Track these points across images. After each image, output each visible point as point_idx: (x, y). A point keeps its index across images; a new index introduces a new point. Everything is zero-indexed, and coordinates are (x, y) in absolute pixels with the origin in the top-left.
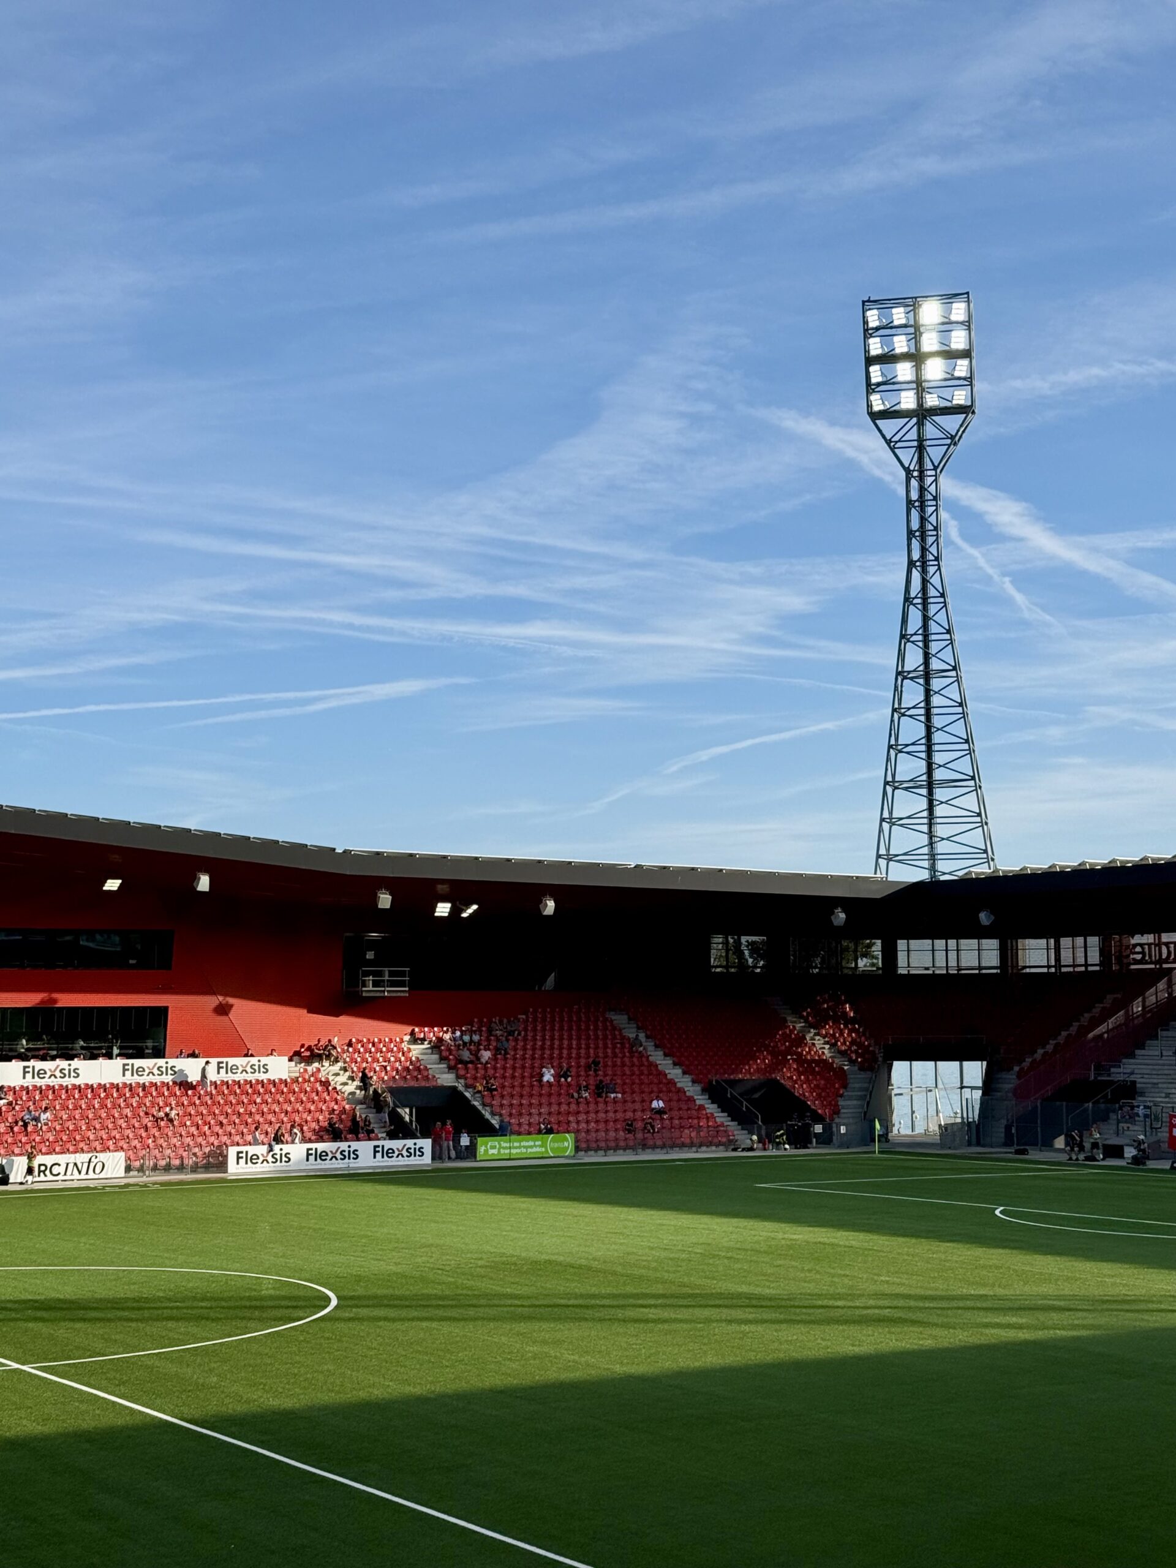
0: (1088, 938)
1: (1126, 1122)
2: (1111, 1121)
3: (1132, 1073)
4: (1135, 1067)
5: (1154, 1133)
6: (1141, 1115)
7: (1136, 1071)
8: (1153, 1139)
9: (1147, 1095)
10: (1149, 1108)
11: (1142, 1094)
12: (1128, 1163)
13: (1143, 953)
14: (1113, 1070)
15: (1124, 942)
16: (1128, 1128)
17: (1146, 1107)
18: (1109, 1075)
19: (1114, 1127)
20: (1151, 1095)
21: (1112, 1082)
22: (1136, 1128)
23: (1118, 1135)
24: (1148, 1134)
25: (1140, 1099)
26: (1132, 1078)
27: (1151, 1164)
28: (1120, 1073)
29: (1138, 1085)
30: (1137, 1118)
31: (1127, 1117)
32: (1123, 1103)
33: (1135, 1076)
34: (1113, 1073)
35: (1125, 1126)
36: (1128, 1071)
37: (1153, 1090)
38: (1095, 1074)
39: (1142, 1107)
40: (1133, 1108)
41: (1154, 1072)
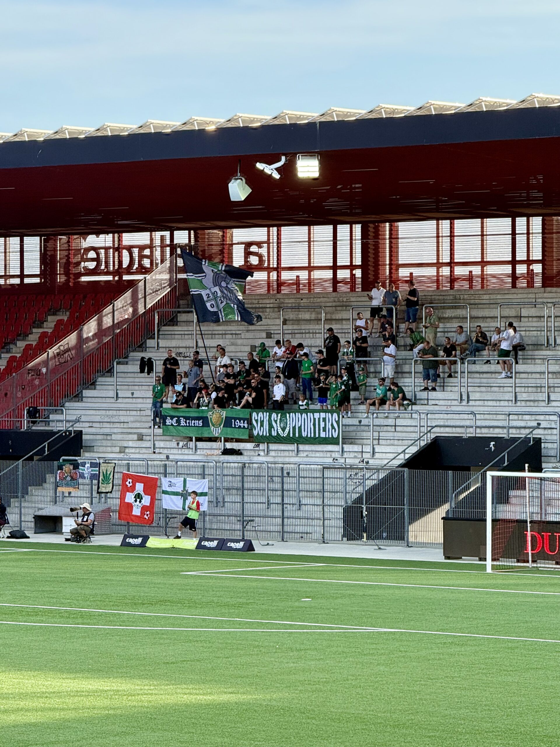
0: (25, 238)
1: (67, 485)
2: (45, 485)
3: (78, 421)
4: (83, 412)
5: (103, 500)
6: (86, 476)
7: (83, 419)
8: (102, 507)
9: (95, 449)
10: (98, 465)
11: (90, 448)
12: (67, 540)
13: (97, 260)
14: (52, 417)
15: (74, 245)
16: (70, 493)
17: (93, 465)
18: (47, 423)
19: (51, 493)
20: (101, 449)
21: (52, 433)
22: (79, 493)
23: (56, 503)
24: (94, 500)
25: (87, 455)
26: (78, 427)
27: (97, 540)
28: (62, 421)
29: (84, 437)
30: (80, 481)
31: (69, 478)
32: (64, 460)
33: (81, 425)
34: (53, 421)
35: (66, 490)
36: (74, 418)
37: (105, 443)
38: (28, 422)
39: (88, 465)
40: (76, 466)
41: (106, 420)
